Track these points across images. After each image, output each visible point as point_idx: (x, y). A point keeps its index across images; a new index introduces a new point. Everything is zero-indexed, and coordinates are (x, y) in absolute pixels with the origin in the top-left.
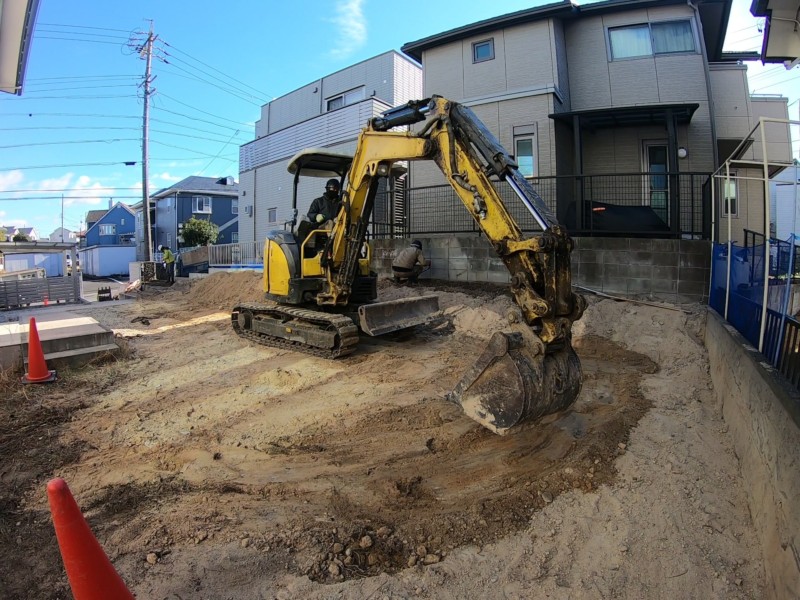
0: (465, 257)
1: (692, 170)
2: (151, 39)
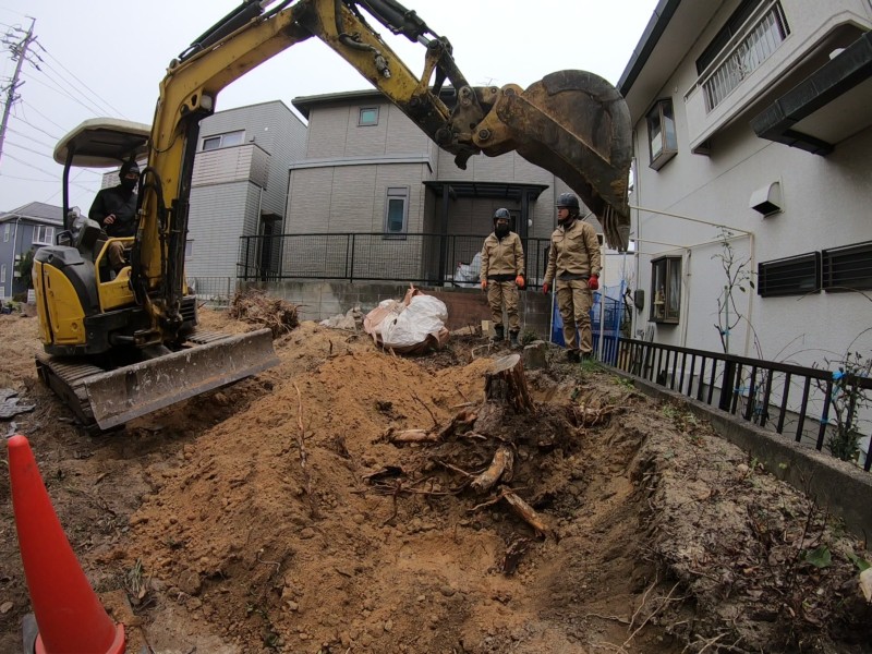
0: (337, 301)
1: (538, 237)
2: (29, 39)
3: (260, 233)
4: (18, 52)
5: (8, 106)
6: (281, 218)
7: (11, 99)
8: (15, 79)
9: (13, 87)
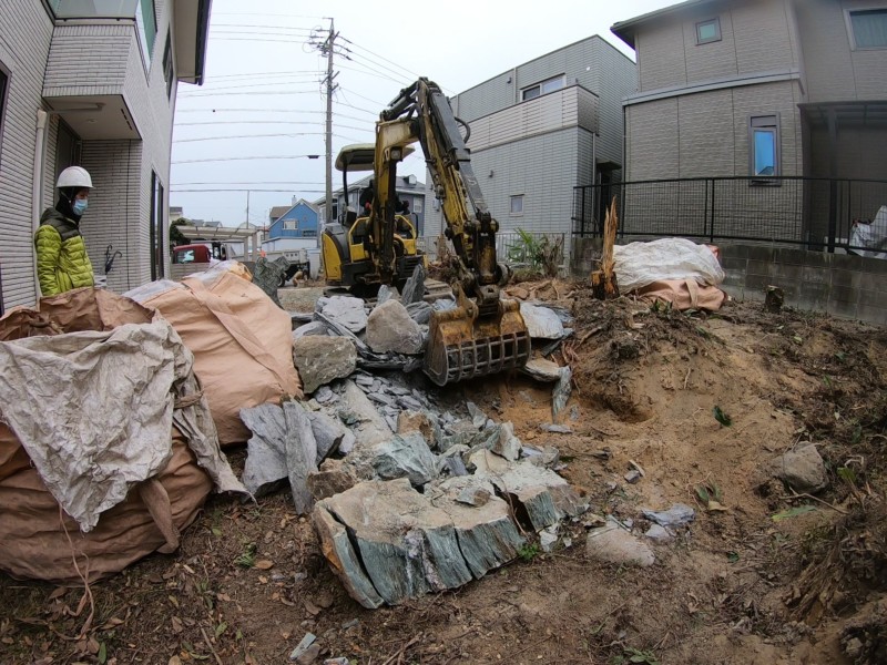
2: (332, 36)
3: (596, 181)
4: (327, 49)
5: (330, 95)
6: (619, 167)
7: (330, 90)
8: (330, 70)
9: (330, 78)
